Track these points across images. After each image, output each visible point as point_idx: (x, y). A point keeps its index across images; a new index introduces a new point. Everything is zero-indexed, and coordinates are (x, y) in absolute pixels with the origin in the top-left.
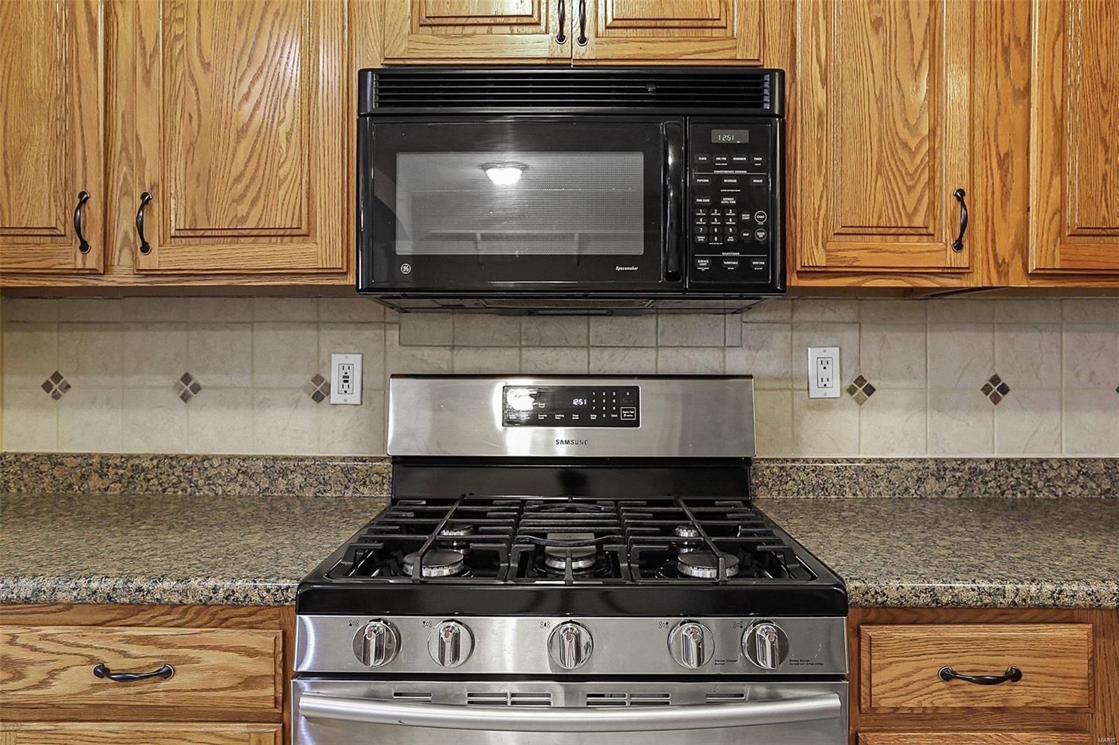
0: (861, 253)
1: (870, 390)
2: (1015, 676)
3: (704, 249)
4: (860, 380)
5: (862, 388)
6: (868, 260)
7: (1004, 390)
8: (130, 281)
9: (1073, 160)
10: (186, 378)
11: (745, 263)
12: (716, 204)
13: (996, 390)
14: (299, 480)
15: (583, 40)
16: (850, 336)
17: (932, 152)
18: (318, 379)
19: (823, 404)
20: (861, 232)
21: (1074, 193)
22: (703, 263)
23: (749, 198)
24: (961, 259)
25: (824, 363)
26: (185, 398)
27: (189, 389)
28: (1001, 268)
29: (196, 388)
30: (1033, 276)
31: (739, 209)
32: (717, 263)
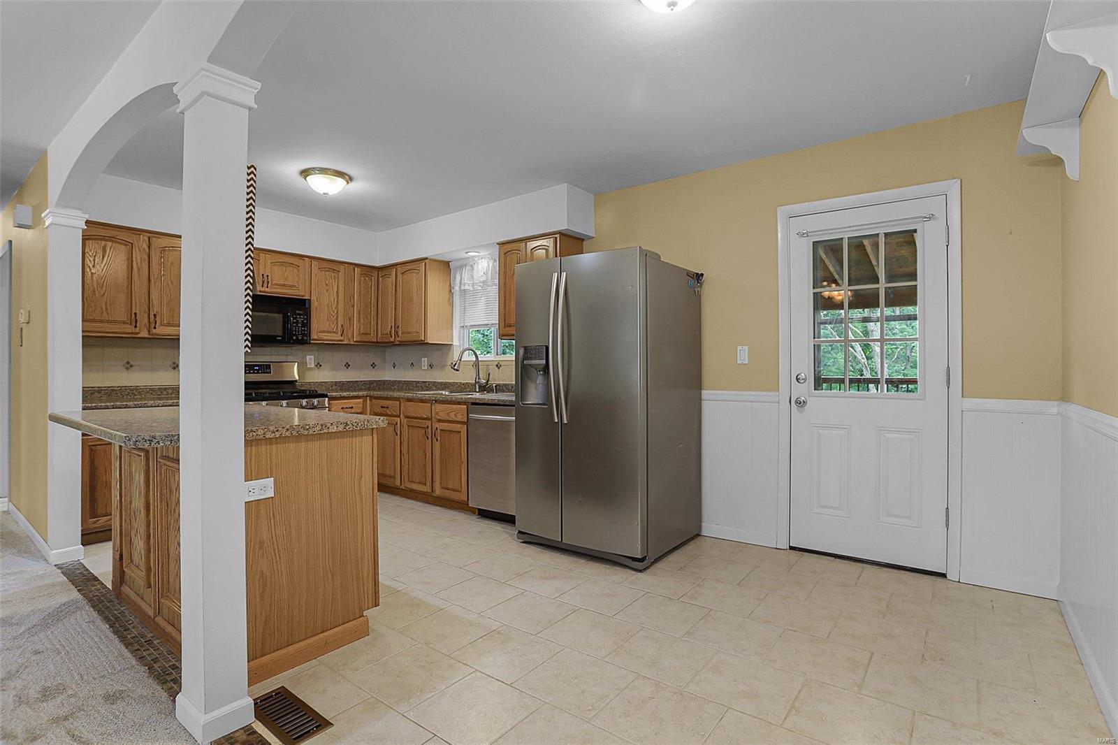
0: (324, 336)
1: (321, 366)
2: (352, 408)
3: (294, 335)
4: (318, 363)
5: (319, 365)
6: (325, 338)
7: (349, 365)
8: (147, 336)
9: (362, 321)
10: (128, 363)
11: (302, 338)
12: (297, 325)
13: (347, 366)
14: (170, 392)
15: (267, 287)
16: (316, 353)
17: (337, 317)
18: (174, 363)
19: (311, 369)
20: (324, 332)
21: (362, 327)
22: (294, 338)
23: (304, 325)
24: (342, 338)
25: (310, 359)
26: (127, 369)
27: (129, 366)
28: (349, 340)
29: (131, 366)
30: (355, 342)
31: (302, 327)
32: (297, 338)
